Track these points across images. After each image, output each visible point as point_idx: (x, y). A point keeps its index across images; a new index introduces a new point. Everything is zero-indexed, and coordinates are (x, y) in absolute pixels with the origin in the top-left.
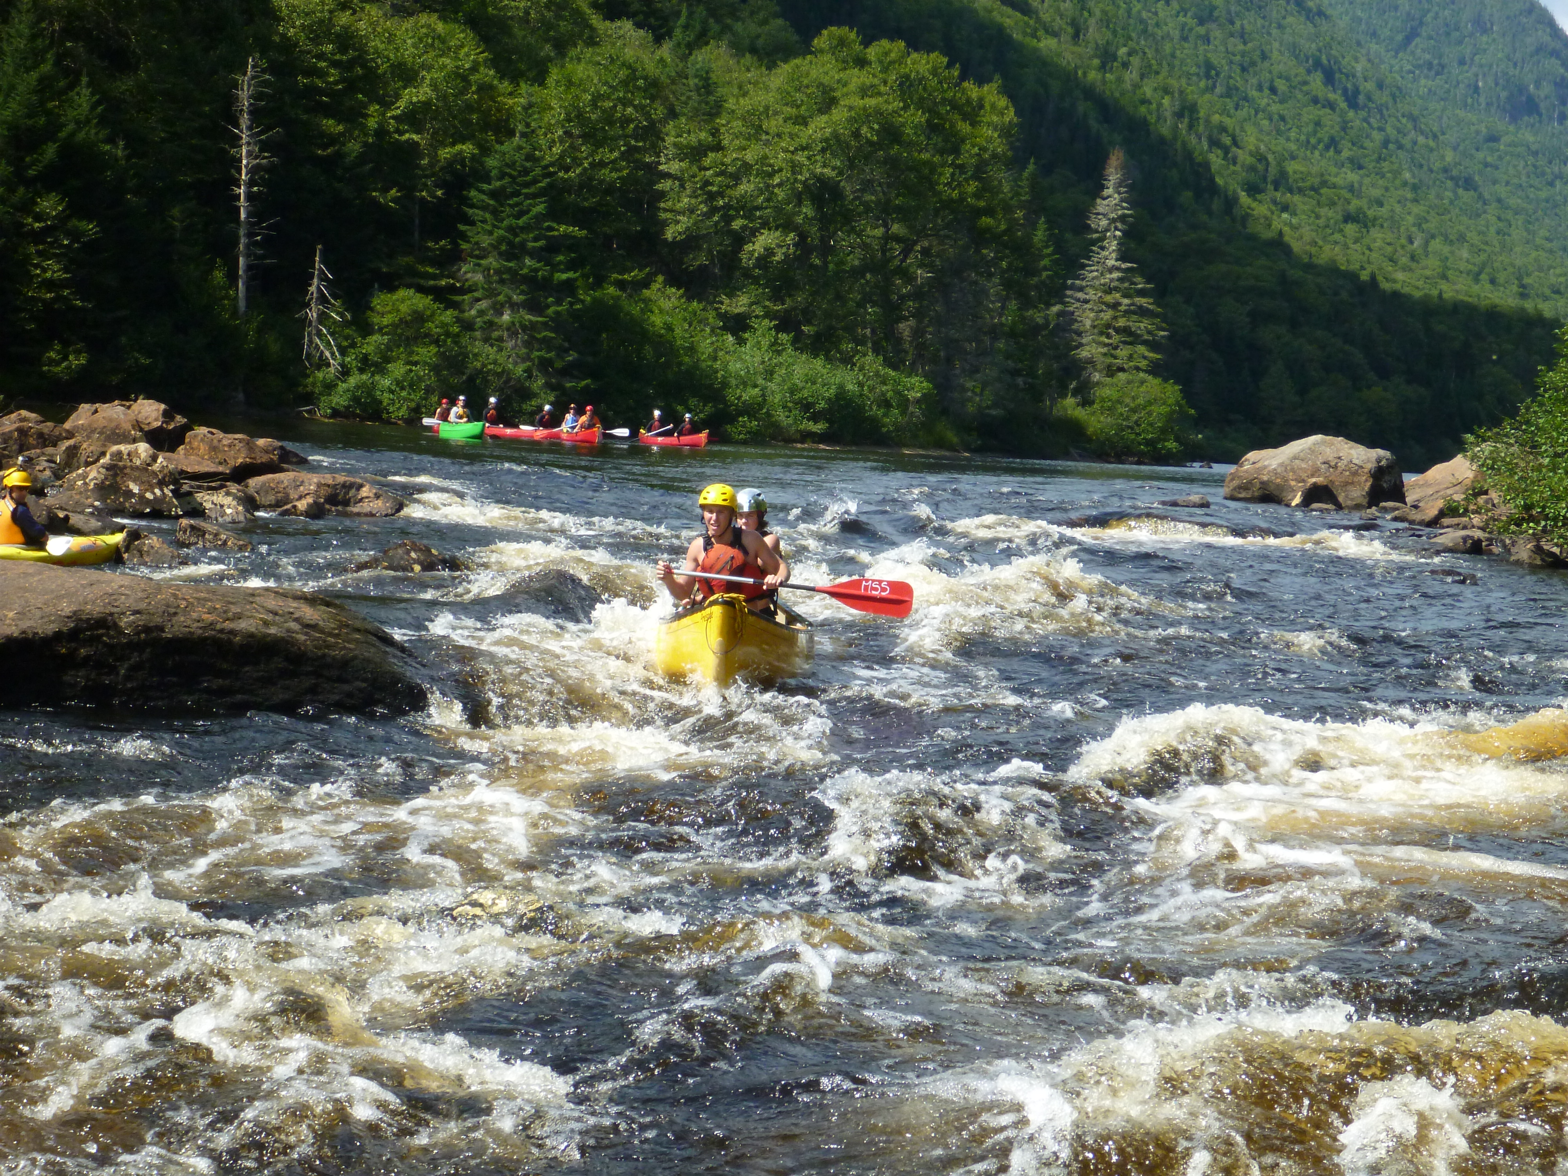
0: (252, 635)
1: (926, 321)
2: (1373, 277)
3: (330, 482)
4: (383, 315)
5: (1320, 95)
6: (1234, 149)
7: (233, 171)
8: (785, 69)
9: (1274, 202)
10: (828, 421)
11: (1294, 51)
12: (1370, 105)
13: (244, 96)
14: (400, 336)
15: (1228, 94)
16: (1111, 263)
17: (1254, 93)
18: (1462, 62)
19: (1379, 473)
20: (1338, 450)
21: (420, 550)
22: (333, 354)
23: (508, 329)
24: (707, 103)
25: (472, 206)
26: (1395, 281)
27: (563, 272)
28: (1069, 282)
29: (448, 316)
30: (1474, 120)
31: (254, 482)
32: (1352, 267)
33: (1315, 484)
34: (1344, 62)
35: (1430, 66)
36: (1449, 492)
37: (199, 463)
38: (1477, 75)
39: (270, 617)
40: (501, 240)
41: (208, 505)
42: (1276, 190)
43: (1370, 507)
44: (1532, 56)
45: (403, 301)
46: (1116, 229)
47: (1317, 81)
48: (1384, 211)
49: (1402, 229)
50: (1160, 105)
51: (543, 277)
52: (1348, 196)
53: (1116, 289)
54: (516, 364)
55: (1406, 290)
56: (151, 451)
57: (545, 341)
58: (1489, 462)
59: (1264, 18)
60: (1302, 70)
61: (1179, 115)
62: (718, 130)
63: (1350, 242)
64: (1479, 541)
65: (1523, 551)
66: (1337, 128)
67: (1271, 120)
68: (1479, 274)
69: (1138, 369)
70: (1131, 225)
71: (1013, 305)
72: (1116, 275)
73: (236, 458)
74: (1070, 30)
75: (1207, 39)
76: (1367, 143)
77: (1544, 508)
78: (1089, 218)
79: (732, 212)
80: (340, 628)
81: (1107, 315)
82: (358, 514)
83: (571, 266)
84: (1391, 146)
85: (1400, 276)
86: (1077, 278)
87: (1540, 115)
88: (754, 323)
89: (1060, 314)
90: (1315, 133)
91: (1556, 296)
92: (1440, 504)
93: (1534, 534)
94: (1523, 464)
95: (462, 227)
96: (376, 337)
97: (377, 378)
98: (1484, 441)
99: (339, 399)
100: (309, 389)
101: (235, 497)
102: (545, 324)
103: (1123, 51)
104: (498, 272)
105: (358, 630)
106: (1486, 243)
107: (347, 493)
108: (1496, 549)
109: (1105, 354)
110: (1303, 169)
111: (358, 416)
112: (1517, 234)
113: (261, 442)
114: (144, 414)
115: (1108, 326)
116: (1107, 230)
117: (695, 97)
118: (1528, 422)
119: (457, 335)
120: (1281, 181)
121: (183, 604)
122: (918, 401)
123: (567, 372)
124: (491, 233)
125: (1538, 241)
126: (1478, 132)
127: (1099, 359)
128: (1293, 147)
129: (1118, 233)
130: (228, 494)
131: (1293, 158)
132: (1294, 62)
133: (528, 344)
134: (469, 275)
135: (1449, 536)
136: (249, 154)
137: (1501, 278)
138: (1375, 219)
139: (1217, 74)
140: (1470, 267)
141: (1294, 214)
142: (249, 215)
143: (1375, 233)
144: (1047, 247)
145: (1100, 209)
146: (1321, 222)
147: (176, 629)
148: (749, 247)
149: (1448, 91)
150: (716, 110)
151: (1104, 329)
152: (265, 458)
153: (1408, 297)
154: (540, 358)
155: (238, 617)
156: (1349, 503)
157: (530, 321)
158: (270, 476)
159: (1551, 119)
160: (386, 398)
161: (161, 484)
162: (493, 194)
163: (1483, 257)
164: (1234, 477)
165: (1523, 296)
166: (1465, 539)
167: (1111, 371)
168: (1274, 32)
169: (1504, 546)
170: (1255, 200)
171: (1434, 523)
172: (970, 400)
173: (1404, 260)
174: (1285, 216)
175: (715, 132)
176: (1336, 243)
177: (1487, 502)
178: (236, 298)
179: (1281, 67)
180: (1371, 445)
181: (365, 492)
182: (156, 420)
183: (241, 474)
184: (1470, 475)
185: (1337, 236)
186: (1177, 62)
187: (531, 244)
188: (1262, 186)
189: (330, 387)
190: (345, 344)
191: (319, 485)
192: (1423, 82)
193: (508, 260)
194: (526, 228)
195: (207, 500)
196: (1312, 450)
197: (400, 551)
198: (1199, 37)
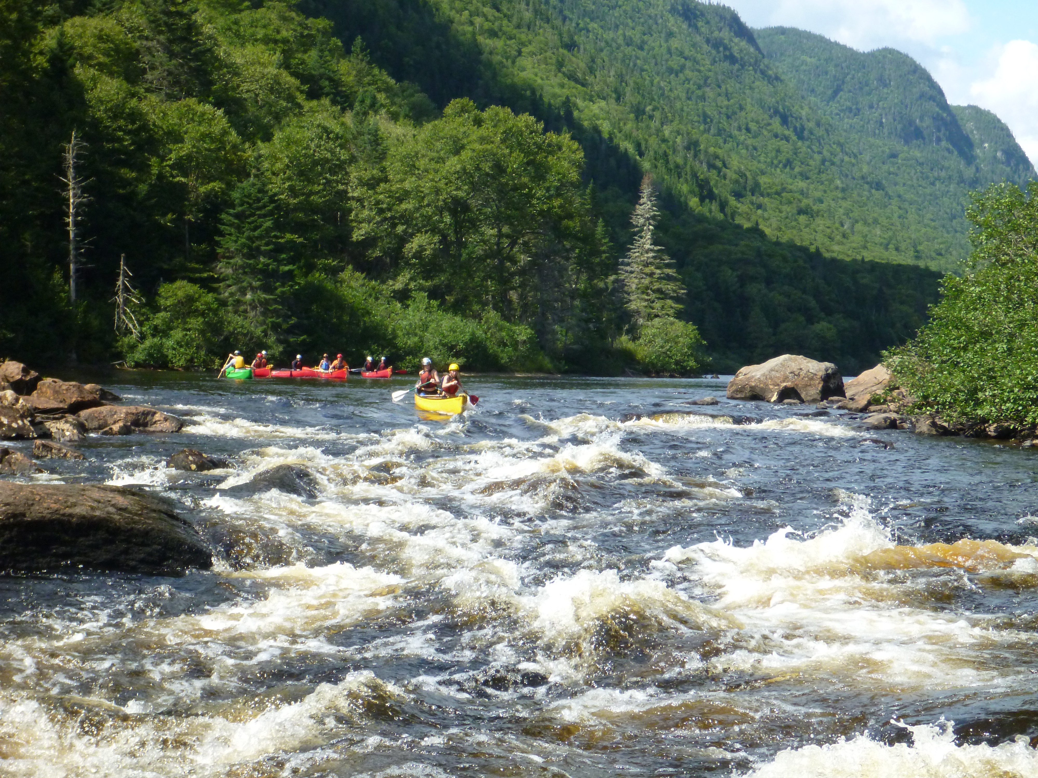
0: (84, 517)
1: (528, 288)
2: (818, 249)
3: (134, 411)
4: (167, 299)
5: (779, 132)
6: (724, 169)
7: (64, 207)
8: (428, 127)
9: (752, 203)
10: (466, 357)
11: (761, 103)
12: (812, 137)
13: (70, 157)
14: (178, 312)
15: (719, 134)
16: (647, 246)
17: (736, 133)
18: (871, 107)
19: (827, 378)
20: (800, 364)
21: (195, 455)
22: (134, 325)
23: (250, 305)
24: (377, 151)
25: (224, 224)
26: (833, 252)
27: (285, 265)
28: (621, 260)
29: (210, 297)
30: (881, 144)
31: (84, 414)
32: (805, 244)
33: (785, 387)
34: (794, 110)
35: (850, 110)
36: (874, 388)
37: (47, 402)
38: (881, 115)
39: (95, 505)
40: (244, 245)
41: (53, 430)
42: (753, 195)
43: (822, 400)
44: (917, 100)
45: (179, 289)
46: (650, 224)
47: (776, 123)
48: (823, 206)
49: (836, 217)
50: (675, 142)
51: (273, 269)
52: (800, 197)
53: (651, 263)
54: (256, 327)
55: (840, 257)
56: (15, 395)
57: (276, 311)
58: (899, 368)
59: (740, 83)
60: (766, 116)
61: (688, 148)
62: (385, 168)
63: (802, 227)
64: (895, 420)
65: (924, 426)
66: (791, 153)
67: (747, 149)
68: (888, 245)
69: (669, 315)
70: (659, 221)
71: (584, 277)
72: (651, 255)
73: (71, 398)
74: (614, 95)
75: (703, 98)
76: (811, 162)
77: (936, 397)
78: (631, 218)
79: (397, 221)
80: (142, 509)
81: (647, 281)
82: (154, 432)
83: (292, 261)
84: (827, 164)
85: (836, 248)
86: (626, 257)
87: (924, 138)
88: (414, 294)
89: (614, 282)
90: (777, 157)
91: (940, 257)
92: (868, 397)
93: (930, 414)
94: (921, 369)
95: (217, 238)
96: (162, 314)
97: (164, 340)
98: (894, 354)
99: (139, 355)
100: (119, 349)
101: (72, 424)
102: (275, 300)
103: (649, 108)
104: (242, 267)
105: (154, 511)
106: (892, 225)
107: (145, 418)
108: (907, 425)
109: (646, 307)
110: (770, 181)
111: (152, 366)
112: (912, 217)
113: (88, 387)
114: (10, 370)
115: (647, 288)
116: (644, 225)
117: (369, 147)
118: (923, 342)
119: (217, 310)
120: (756, 189)
121: (38, 498)
122: (524, 342)
123: (291, 331)
124: (236, 242)
125: (926, 221)
126: (883, 152)
127: (642, 310)
128: (763, 166)
129: (651, 227)
130: (67, 422)
131: (763, 173)
132: (761, 111)
133: (264, 314)
134: (223, 270)
135: (875, 418)
136: (75, 195)
137: (903, 246)
138: (818, 211)
139: (712, 121)
140: (882, 240)
141: (765, 210)
142: (76, 235)
143: (819, 221)
144: (604, 238)
145: (639, 212)
146: (783, 215)
147: (33, 514)
148: (408, 246)
149: (863, 126)
150: (382, 156)
151: (645, 290)
152: (89, 397)
153: (842, 261)
154: (272, 322)
155: (74, 505)
156: (809, 398)
157: (265, 298)
158: (94, 409)
159: (931, 141)
160: (170, 353)
161: (22, 417)
162: (237, 216)
163: (890, 233)
164: (733, 384)
165: (918, 258)
166: (885, 419)
167: (651, 317)
168: (747, 92)
169: (912, 423)
170: (739, 202)
171: (864, 409)
172: (558, 340)
173: (838, 238)
174: (760, 212)
175: (383, 170)
176: (793, 228)
177: (899, 394)
178: (69, 292)
179: (753, 115)
180: (822, 360)
181: (157, 417)
182: (18, 374)
183: (75, 408)
184: (887, 377)
185: (794, 223)
186: (684, 114)
187: (263, 248)
188: (743, 192)
189: (132, 348)
190: (142, 319)
191: (127, 414)
192: (846, 120)
193: (249, 259)
194: (260, 237)
195: (53, 426)
196: (782, 365)
197: (182, 456)
198: (698, 97)
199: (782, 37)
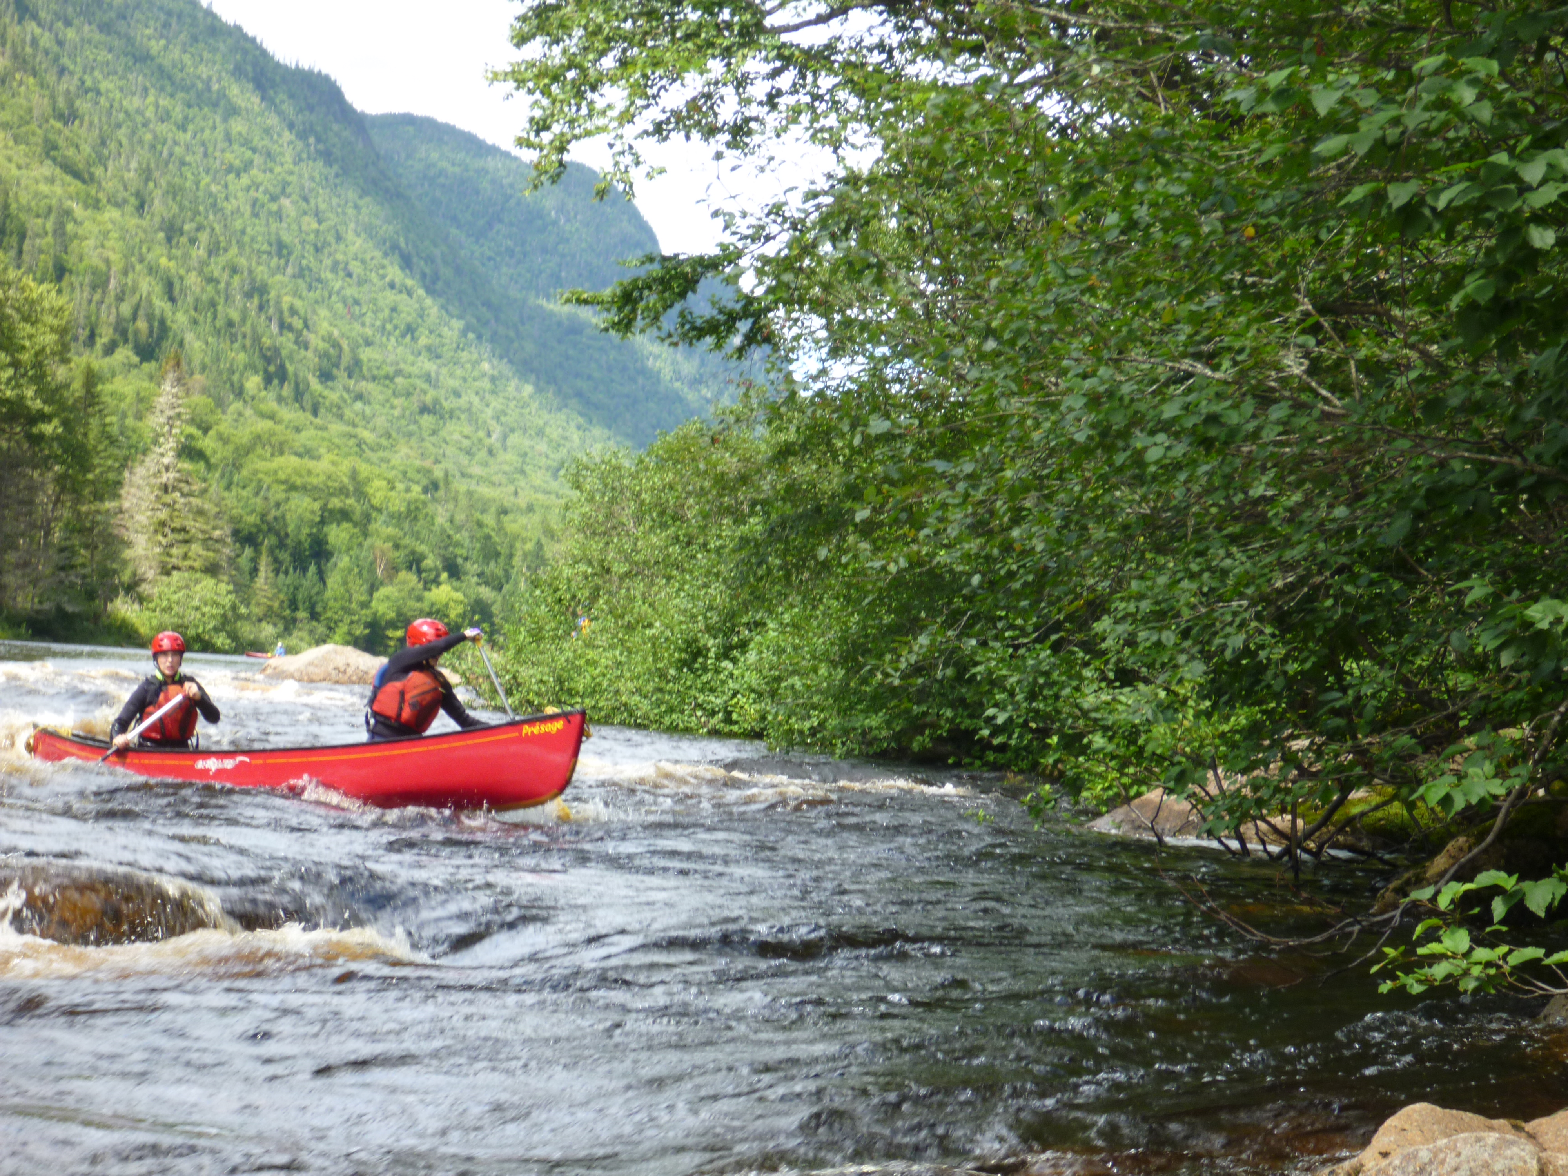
2: (445, 473)
5: (397, 280)
6: (306, 333)
9: (347, 389)
15: (300, 274)
18: (545, 251)
28: (125, 476)
42: (350, 377)
44: (616, 246)
47: (393, 266)
48: (461, 403)
49: (480, 422)
50: (229, 284)
52: (425, 386)
53: (172, 488)
60: (378, 254)
61: (249, 295)
63: (425, 435)
66: (414, 315)
67: (345, 303)
69: (194, 569)
72: (173, 474)
74: (134, 202)
75: (279, 215)
81: (164, 514)
90: (391, 319)
103: (189, 226)
110: (378, 356)
115: (164, 525)
116: (164, 427)
120: (355, 368)
128: (369, 332)
129: (175, 430)
131: (368, 343)
132: (370, 244)
138: (452, 411)
139: (290, 253)
141: (368, 402)
143: (452, 426)
146: (397, 412)
151: (159, 528)
167: (166, 569)
170: (327, 386)
173: (481, 454)
174: (359, 405)
179: (356, 249)
185: (412, 427)
188: (335, 372)
196: (325, 660)
198: (271, 213)
199: (411, 129)
